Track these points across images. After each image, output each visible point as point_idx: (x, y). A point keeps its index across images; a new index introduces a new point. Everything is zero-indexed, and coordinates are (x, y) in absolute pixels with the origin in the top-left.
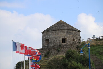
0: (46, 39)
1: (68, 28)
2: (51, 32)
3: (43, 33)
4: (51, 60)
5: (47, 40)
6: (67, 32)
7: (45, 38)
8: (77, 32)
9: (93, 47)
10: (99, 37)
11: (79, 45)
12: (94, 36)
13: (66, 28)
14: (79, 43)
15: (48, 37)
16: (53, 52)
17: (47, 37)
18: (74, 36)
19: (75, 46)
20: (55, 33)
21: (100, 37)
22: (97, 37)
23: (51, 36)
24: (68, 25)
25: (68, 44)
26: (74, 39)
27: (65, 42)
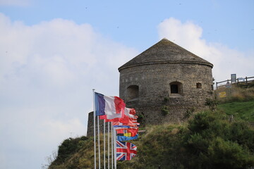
0: (130, 85)
1: (184, 57)
2: (143, 67)
3: (120, 69)
4: (150, 136)
5: (134, 88)
6: (183, 68)
7: (129, 83)
8: (206, 67)
9: (238, 103)
10: (246, 78)
11: (212, 98)
12: (233, 76)
13: (179, 57)
14: (212, 93)
15: (137, 79)
16: (151, 116)
17: (134, 80)
18: (199, 76)
19: (202, 100)
20: (153, 71)
21: (248, 80)
22: (241, 79)
23: (143, 78)
24: (183, 51)
25: (185, 98)
26: (198, 85)
27: (177, 92)
